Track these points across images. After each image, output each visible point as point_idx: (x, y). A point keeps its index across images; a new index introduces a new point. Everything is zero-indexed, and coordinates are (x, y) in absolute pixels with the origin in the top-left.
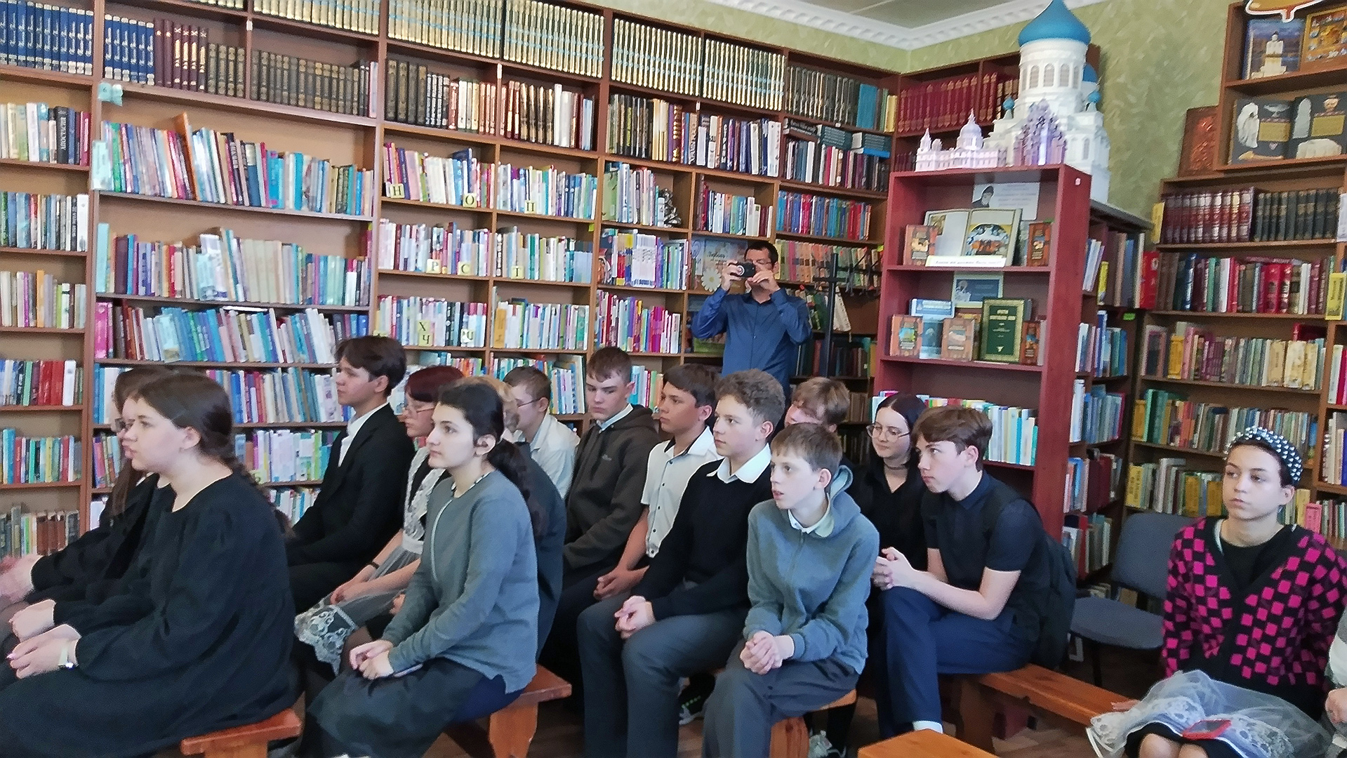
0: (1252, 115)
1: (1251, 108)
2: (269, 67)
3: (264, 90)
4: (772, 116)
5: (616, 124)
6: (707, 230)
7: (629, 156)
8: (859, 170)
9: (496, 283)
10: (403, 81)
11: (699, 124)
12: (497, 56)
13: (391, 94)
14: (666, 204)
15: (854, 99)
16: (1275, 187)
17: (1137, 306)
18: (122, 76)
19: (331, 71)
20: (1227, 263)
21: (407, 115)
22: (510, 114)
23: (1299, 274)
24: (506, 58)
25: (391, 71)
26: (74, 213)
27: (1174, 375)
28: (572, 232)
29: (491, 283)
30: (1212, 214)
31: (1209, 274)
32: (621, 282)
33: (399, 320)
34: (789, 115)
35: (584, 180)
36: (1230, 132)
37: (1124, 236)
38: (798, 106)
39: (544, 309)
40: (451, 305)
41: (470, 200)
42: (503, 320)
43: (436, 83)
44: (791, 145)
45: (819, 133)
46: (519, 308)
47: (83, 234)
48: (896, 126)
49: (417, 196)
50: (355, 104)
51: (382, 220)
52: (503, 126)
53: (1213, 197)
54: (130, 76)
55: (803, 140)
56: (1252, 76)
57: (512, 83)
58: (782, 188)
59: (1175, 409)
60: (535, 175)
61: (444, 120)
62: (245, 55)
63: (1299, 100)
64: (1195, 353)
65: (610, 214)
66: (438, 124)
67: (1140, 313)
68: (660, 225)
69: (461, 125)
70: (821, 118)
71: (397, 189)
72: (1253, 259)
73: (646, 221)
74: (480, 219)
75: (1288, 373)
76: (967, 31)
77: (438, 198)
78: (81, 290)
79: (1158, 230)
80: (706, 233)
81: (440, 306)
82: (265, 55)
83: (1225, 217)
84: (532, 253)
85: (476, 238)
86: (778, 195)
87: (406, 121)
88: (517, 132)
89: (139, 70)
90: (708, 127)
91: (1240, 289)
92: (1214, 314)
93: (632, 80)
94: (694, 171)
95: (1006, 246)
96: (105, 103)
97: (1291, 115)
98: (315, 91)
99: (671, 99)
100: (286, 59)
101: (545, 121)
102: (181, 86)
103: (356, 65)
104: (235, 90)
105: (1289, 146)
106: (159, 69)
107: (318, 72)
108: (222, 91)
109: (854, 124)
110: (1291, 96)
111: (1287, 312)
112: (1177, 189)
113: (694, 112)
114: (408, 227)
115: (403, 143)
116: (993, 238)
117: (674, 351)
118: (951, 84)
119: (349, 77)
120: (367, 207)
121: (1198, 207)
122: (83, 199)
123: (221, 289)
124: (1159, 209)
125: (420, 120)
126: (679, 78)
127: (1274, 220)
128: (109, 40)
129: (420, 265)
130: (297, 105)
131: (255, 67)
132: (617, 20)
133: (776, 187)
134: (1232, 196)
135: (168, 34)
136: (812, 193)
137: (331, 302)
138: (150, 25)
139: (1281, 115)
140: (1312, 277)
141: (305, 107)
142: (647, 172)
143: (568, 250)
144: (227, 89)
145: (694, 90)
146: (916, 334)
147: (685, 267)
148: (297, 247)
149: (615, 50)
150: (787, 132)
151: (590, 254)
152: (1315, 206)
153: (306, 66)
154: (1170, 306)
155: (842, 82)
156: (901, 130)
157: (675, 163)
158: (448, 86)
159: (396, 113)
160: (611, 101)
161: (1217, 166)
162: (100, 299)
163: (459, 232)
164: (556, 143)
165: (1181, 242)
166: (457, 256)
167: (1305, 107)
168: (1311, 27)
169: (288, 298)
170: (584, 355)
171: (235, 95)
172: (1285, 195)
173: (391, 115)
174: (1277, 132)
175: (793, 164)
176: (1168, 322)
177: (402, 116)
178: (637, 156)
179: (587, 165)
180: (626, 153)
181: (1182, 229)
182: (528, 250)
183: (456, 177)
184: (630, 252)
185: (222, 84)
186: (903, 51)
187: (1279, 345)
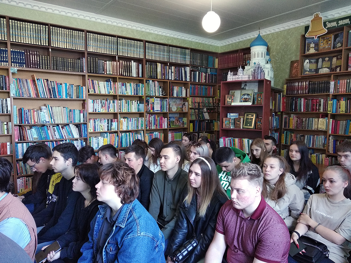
0: (307, 62)
1: (307, 61)
2: (56, 61)
3: (55, 67)
4: (187, 66)
5: (148, 70)
6: (173, 96)
7: (152, 78)
8: (210, 78)
9: (119, 113)
10: (92, 62)
11: (169, 69)
12: (116, 54)
13: (89, 66)
14: (162, 90)
15: (207, 60)
16: (314, 80)
17: (281, 111)
18: (17, 65)
19: (73, 61)
20: (303, 99)
21: (93, 71)
22: (120, 69)
23: (321, 102)
24: (119, 54)
25: (89, 60)
26: (6, 103)
27: (291, 127)
28: (138, 99)
29: (118, 114)
30: (298, 87)
31: (298, 102)
32: (152, 111)
33: (95, 125)
34: (191, 65)
35: (140, 85)
36: (302, 67)
37: (278, 94)
38: (194, 63)
39: (132, 119)
40: (108, 120)
41: (111, 92)
42: (122, 123)
43: (101, 62)
44: (192, 73)
45: (199, 69)
46: (126, 120)
47: (9, 109)
48: (218, 66)
49: (97, 92)
50: (80, 69)
51: (89, 99)
52: (118, 72)
53: (299, 83)
54: (19, 65)
55: (196, 71)
56: (307, 53)
57: (120, 61)
58: (191, 84)
59: (291, 136)
60: (128, 85)
61: (103, 72)
62: (50, 58)
63: (319, 59)
64: (296, 122)
65: (148, 94)
66: (102, 73)
67: (282, 112)
68: (161, 95)
69: (108, 73)
70: (199, 65)
71: (92, 91)
72: (309, 98)
73: (157, 95)
74: (115, 97)
75: (319, 126)
76: (234, 42)
77: (103, 92)
78: (10, 124)
79: (285, 92)
80: (172, 97)
81: (105, 121)
82: (55, 58)
83: (302, 88)
84: (128, 105)
85: (114, 102)
86: (190, 85)
87: (93, 73)
88: (122, 74)
89: (21, 64)
90: (171, 69)
91: (306, 106)
92: (300, 112)
93: (151, 58)
94: (168, 81)
95: (251, 99)
96: (12, 73)
97: (317, 62)
98: (69, 66)
99: (161, 63)
100: (61, 58)
101: (129, 70)
102: (33, 67)
103: (79, 59)
104: (48, 67)
105: (317, 70)
106: (27, 63)
107: (69, 61)
108: (44, 68)
109: (208, 66)
110: (317, 58)
111: (318, 111)
112: (290, 81)
113: (168, 66)
114: (96, 100)
115: (93, 79)
116: (247, 97)
117: (166, 127)
118: (232, 55)
119: (77, 62)
120: (84, 96)
121: (295, 86)
122: (9, 99)
123: (47, 120)
124: (285, 86)
125: (97, 72)
126: (163, 57)
127: (314, 89)
128: (12, 56)
129: (99, 110)
130: (64, 70)
131: (52, 61)
132: (146, 43)
133: (189, 84)
134: (303, 83)
135: (28, 54)
136: (198, 85)
137: (77, 121)
138: (23, 51)
139: (315, 62)
140: (324, 103)
141: (67, 71)
142: (156, 82)
143: (138, 103)
144: (45, 67)
145: (167, 60)
146: (229, 122)
147: (168, 106)
148: (67, 108)
149: (147, 51)
150: (191, 69)
151: (143, 104)
152: (324, 85)
153: (66, 60)
154: (289, 110)
155: (204, 56)
156: (219, 67)
157: (163, 79)
158: (104, 63)
159: (91, 71)
160: (146, 64)
161: (299, 75)
162: (15, 126)
163: (109, 101)
164: (133, 76)
165: (291, 94)
166: (109, 107)
167: (320, 60)
168: (321, 40)
169: (66, 121)
170: (143, 130)
171: (48, 69)
172: (316, 82)
173: (89, 71)
174: (314, 67)
175: (193, 77)
176: (289, 114)
177: (92, 72)
178: (154, 78)
179: (141, 81)
180: (151, 77)
181: (291, 91)
182: (127, 104)
183: (107, 86)
184: (153, 103)
185: (44, 66)
186: (218, 47)
187: (316, 120)
